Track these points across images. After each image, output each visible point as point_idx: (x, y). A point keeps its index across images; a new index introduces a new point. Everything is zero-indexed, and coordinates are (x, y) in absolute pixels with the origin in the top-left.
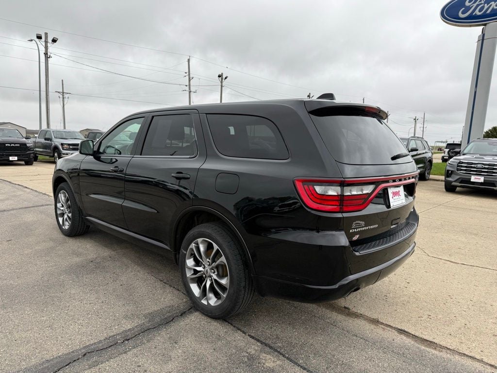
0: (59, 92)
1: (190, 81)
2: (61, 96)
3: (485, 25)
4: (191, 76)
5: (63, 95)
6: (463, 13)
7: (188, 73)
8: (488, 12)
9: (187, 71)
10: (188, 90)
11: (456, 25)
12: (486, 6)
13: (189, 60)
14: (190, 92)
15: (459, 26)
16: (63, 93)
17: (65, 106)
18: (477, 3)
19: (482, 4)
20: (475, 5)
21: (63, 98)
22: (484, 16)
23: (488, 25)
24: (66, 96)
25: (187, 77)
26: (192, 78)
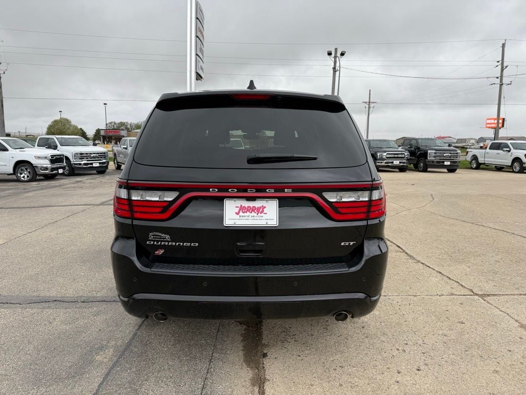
0: (365, 102)
1: (502, 70)
2: (367, 106)
4: (505, 65)
5: (369, 105)
7: (500, 62)
9: (500, 59)
10: (499, 82)
13: (504, 45)
14: (501, 85)
16: (369, 103)
17: (370, 116)
21: (369, 108)
24: (372, 105)
25: (500, 67)
26: (506, 67)
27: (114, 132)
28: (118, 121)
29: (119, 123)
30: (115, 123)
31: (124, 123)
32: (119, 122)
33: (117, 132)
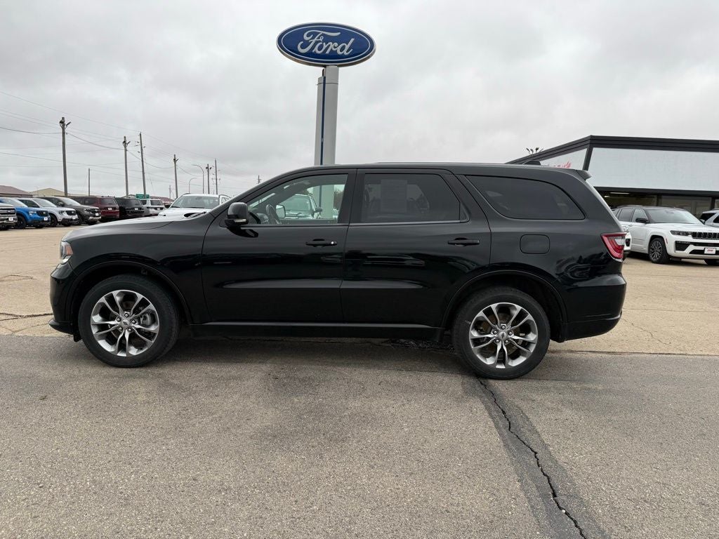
3: (325, 66)
6: (303, 47)
8: (327, 52)
11: (295, 60)
12: (325, 46)
15: (298, 61)
18: (316, 39)
19: (320, 41)
20: (314, 41)
22: (323, 56)
23: (328, 67)
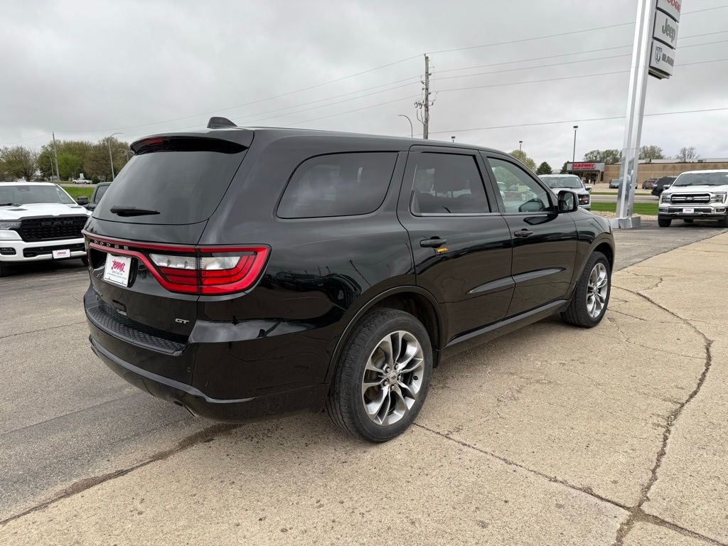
27: (585, 166)
28: (602, 150)
29: (604, 153)
30: (599, 153)
31: (612, 152)
32: (604, 150)
33: (590, 165)
